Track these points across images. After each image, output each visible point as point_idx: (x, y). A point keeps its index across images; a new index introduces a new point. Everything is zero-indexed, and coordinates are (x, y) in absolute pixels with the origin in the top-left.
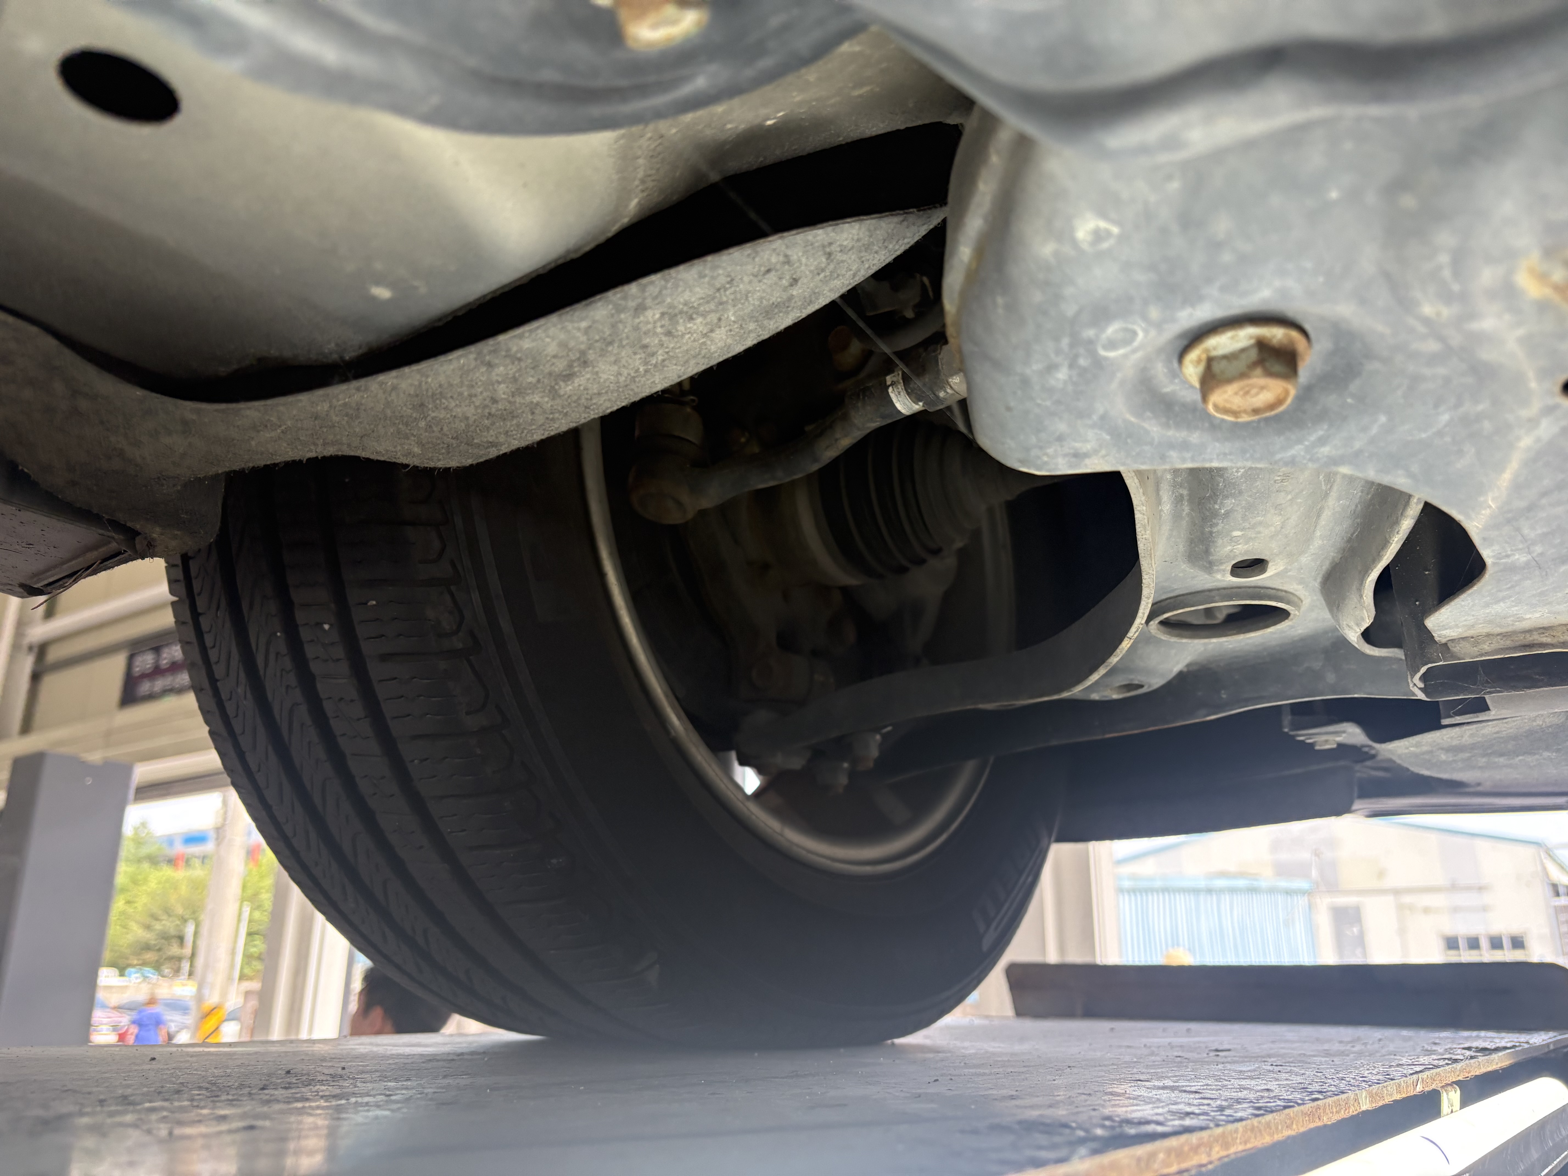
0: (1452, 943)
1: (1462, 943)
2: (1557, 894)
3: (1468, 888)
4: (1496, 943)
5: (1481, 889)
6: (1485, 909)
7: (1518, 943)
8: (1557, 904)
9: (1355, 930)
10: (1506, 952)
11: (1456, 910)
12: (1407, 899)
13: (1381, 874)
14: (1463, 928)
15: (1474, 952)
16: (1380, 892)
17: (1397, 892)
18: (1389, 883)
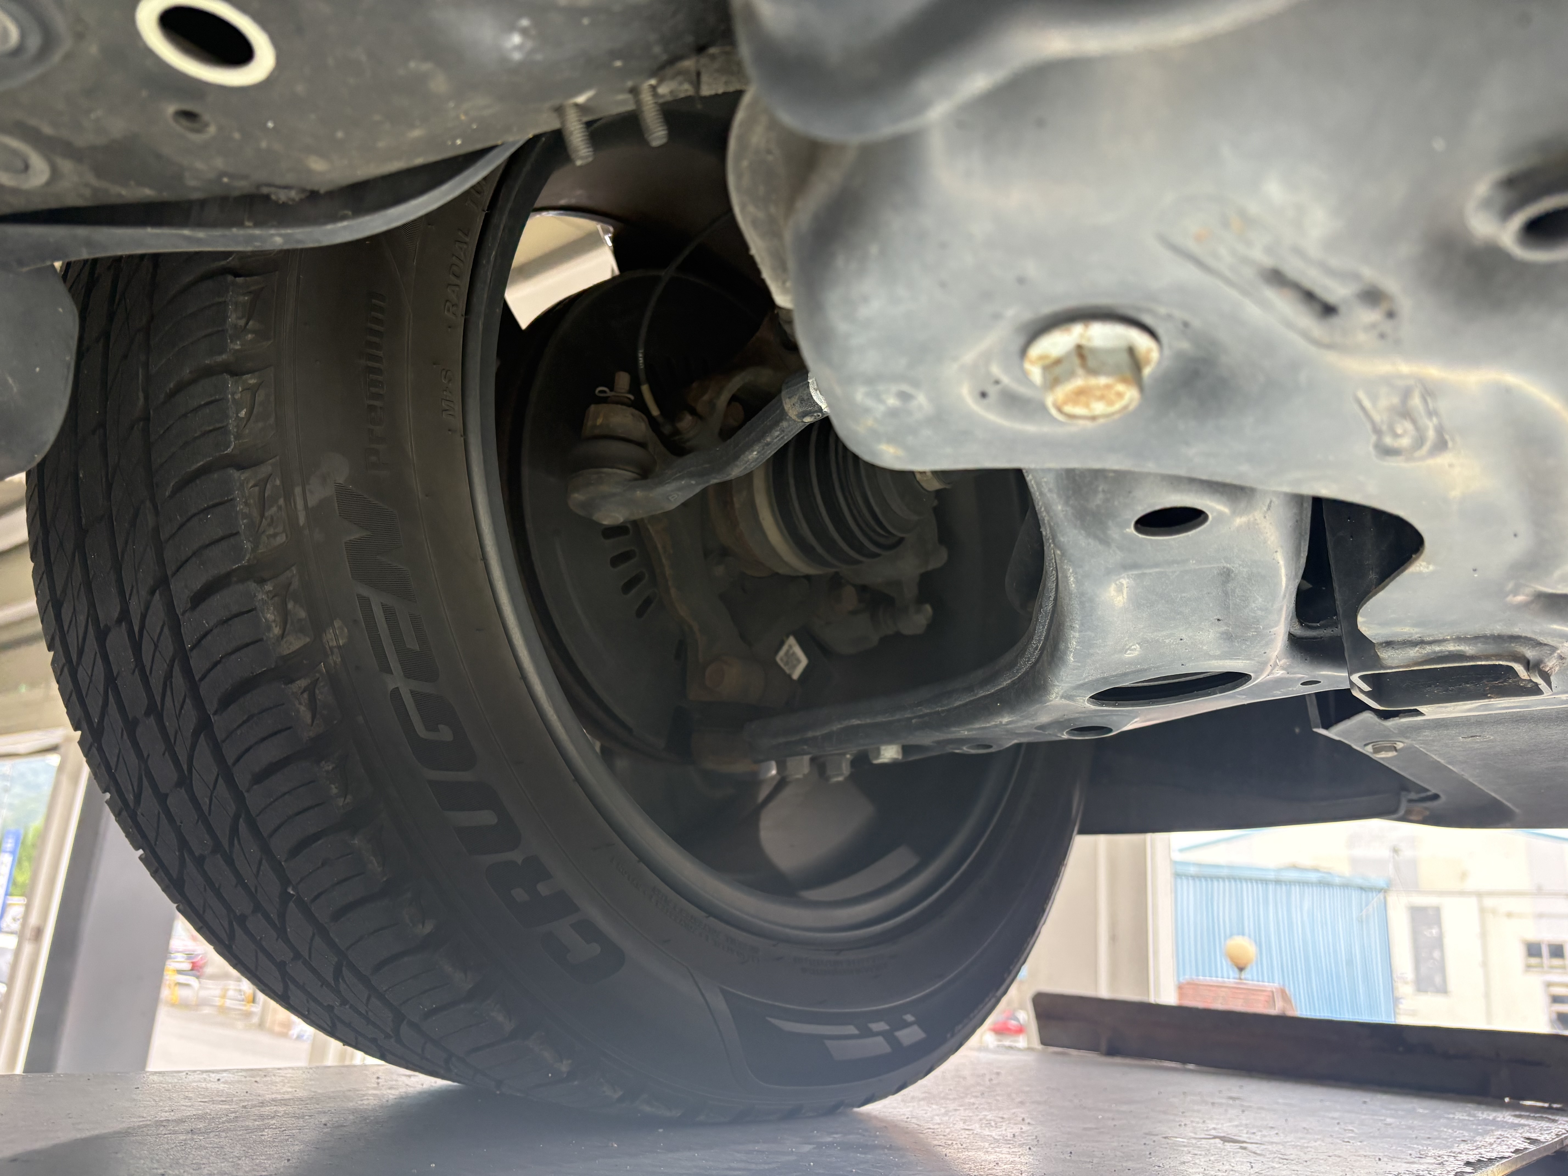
1: (1544, 951)
3: (1555, 894)
9: (1434, 931)
11: (1540, 916)
12: (1490, 902)
13: (1463, 876)
14: (1547, 935)
15: (1556, 962)
16: (1462, 893)
17: (1479, 895)
18: (1471, 885)
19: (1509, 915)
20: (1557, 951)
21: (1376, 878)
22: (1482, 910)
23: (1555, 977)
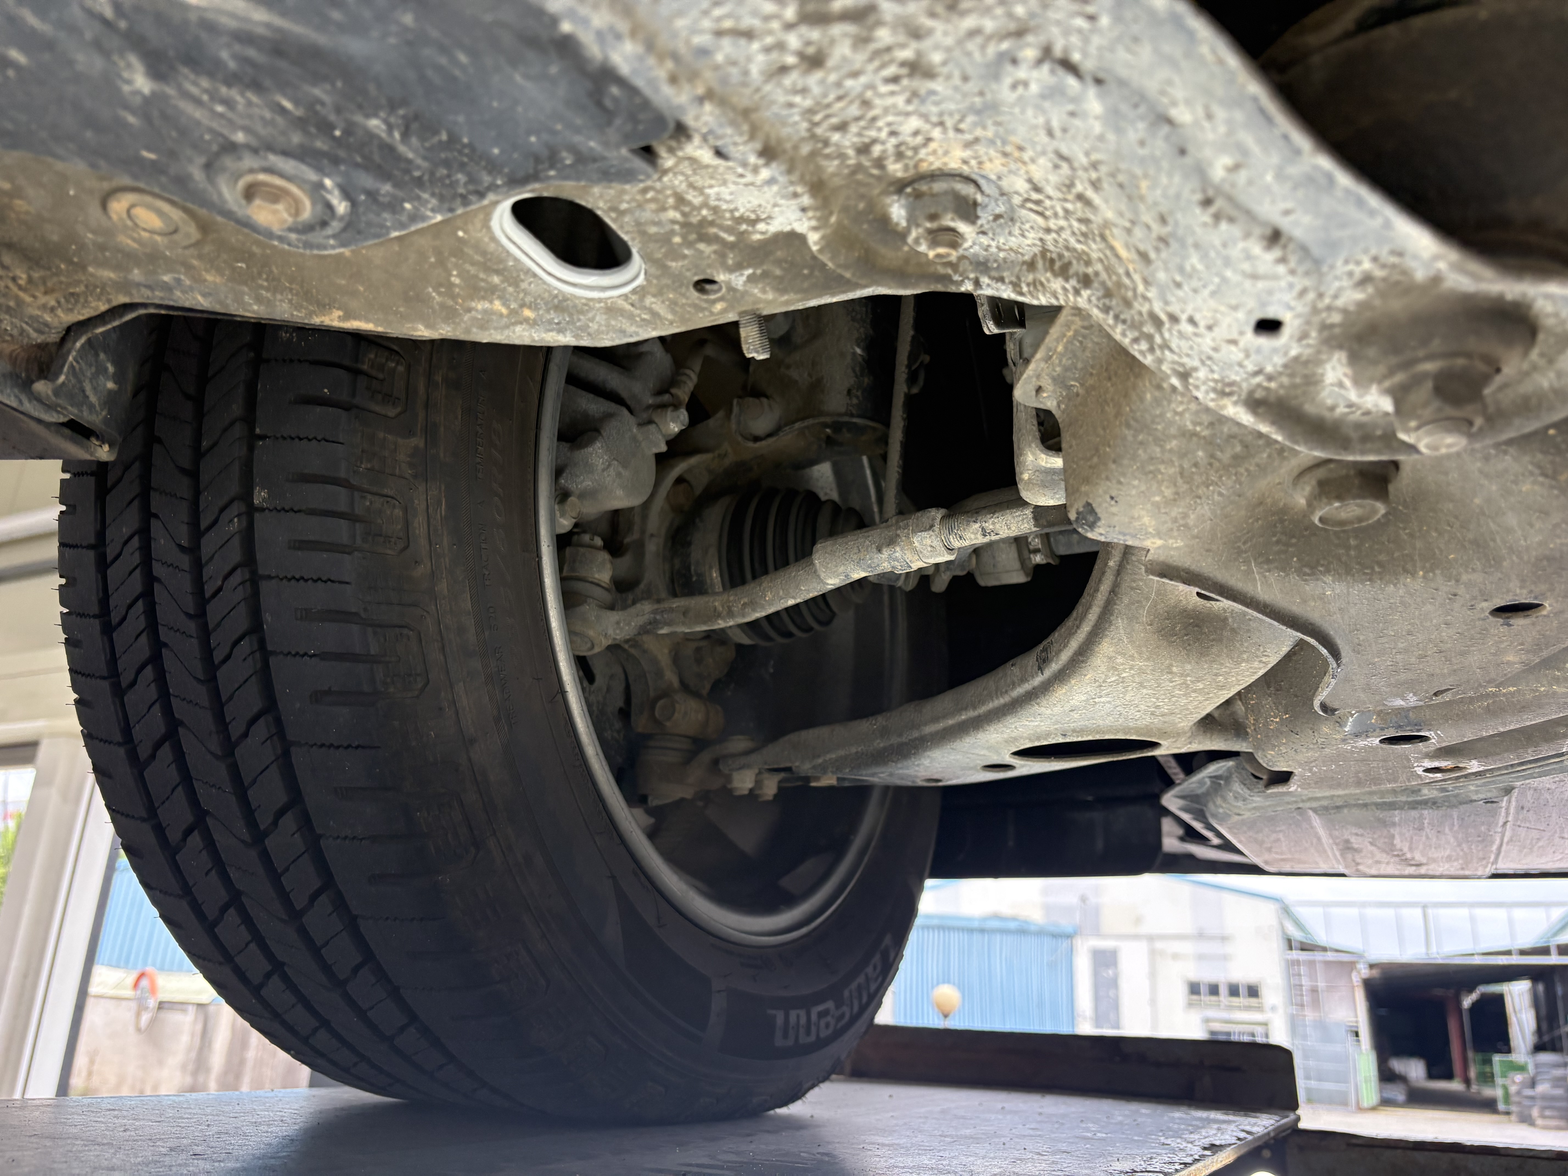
0: (1194, 989)
1: (1203, 989)
2: (1291, 948)
3: (1212, 938)
4: (1234, 991)
5: (1224, 939)
6: (1225, 958)
7: (1253, 992)
8: (1289, 957)
9: (1110, 972)
10: (1241, 999)
11: (1201, 957)
12: (1159, 945)
13: (1138, 920)
14: (1206, 975)
15: (1214, 998)
16: (1136, 937)
17: (1151, 938)
18: (1144, 929)
19: (1175, 956)
20: (1214, 990)
21: (1065, 924)
22: (1153, 954)
23: (1212, 1013)
